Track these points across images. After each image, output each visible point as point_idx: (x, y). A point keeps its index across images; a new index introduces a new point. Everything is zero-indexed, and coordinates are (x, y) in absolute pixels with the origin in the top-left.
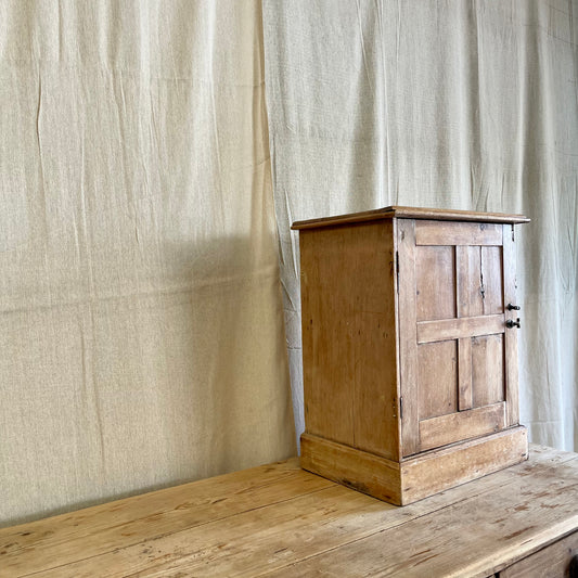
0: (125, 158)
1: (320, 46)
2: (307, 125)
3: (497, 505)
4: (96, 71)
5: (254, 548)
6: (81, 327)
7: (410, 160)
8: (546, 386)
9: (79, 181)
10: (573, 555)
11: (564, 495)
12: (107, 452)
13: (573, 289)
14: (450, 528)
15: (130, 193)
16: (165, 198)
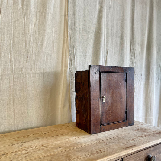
0: (25, 34)
1: (86, 5)
2: (81, 27)
3: (126, 139)
4: (17, 8)
5: (51, 147)
6: (10, 81)
7: (112, 39)
8: (150, 107)
9: (11, 40)
10: (147, 155)
11: (146, 137)
12: (16, 117)
13: (160, 80)
14: (110, 144)
15: (26, 44)
16: (37, 46)
